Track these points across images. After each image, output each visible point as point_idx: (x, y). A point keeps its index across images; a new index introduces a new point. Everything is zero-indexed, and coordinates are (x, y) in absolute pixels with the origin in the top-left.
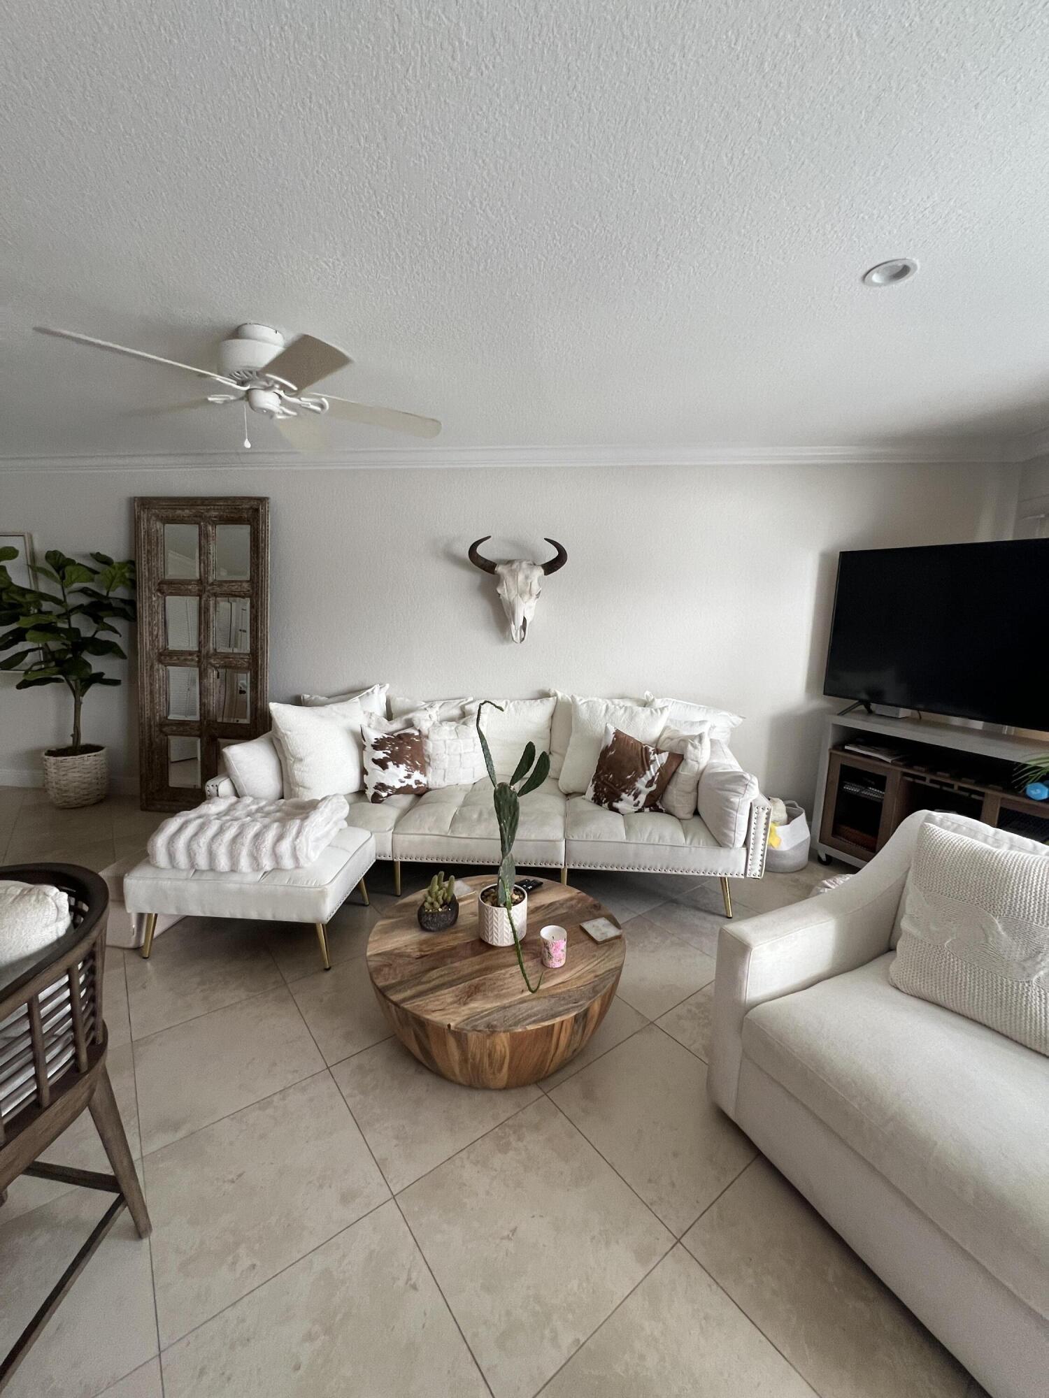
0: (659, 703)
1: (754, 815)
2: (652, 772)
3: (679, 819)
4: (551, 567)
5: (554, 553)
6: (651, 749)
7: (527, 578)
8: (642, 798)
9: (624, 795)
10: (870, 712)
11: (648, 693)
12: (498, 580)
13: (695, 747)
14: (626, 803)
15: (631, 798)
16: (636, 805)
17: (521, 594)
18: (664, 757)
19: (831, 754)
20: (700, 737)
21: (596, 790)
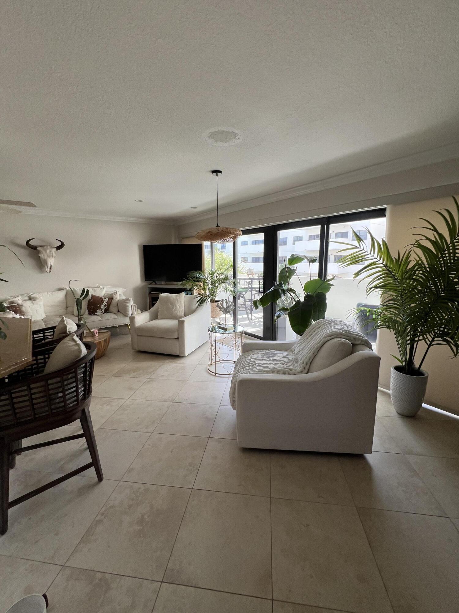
0: (101, 287)
1: (133, 308)
2: (105, 303)
3: (114, 314)
4: (58, 248)
5: (60, 244)
6: (103, 298)
7: (50, 251)
8: (103, 311)
9: (98, 311)
10: (156, 284)
11: (97, 285)
12: (39, 252)
13: (115, 295)
14: (99, 312)
15: (100, 311)
16: (102, 313)
17: (49, 257)
18: (107, 299)
19: (149, 295)
20: (116, 292)
21: (89, 311)
